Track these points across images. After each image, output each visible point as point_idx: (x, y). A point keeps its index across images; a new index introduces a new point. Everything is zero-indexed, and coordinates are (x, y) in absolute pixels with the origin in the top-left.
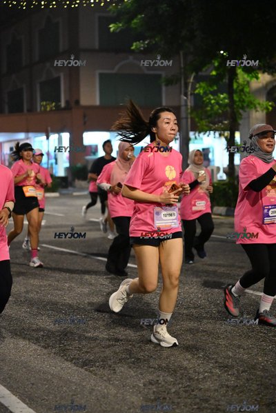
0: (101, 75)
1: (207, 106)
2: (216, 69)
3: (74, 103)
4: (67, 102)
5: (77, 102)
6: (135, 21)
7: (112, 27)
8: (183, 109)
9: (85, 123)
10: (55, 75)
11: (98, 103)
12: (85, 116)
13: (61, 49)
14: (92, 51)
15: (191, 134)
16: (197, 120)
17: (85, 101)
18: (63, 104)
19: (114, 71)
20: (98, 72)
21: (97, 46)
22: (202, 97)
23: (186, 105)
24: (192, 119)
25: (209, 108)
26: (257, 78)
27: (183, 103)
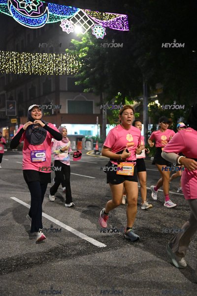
0: (68, 101)
1: (113, 114)
2: (117, 100)
3: (57, 112)
4: (55, 112)
5: (59, 112)
6: (85, 80)
7: (76, 83)
8: (104, 115)
9: (62, 120)
10: (50, 101)
11: (67, 112)
12: (62, 118)
13: (52, 90)
14: (65, 91)
15: (107, 125)
16: (109, 120)
17: (62, 112)
18: (53, 113)
19: (74, 100)
20: (67, 100)
21: (67, 89)
22: (111, 111)
23: (105, 114)
24: (107, 120)
25: (114, 115)
26: (133, 103)
27: (103, 113)
